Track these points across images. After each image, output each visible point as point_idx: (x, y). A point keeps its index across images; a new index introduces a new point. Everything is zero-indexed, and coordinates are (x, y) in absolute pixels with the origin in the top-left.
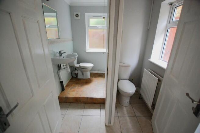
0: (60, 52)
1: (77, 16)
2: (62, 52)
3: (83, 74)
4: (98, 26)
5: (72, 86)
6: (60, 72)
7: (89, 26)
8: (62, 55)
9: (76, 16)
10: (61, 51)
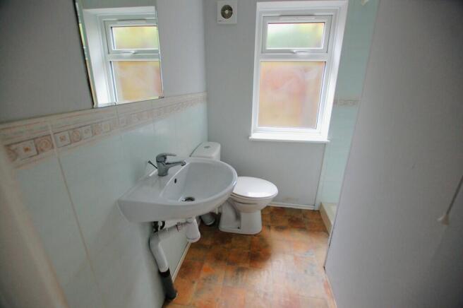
0: (162, 159)
1: (227, 12)
2: (169, 159)
3: (238, 217)
4: (295, 49)
5: (203, 275)
6: (158, 240)
7: (264, 51)
8: (171, 170)
9: (224, 15)
10: (164, 157)
